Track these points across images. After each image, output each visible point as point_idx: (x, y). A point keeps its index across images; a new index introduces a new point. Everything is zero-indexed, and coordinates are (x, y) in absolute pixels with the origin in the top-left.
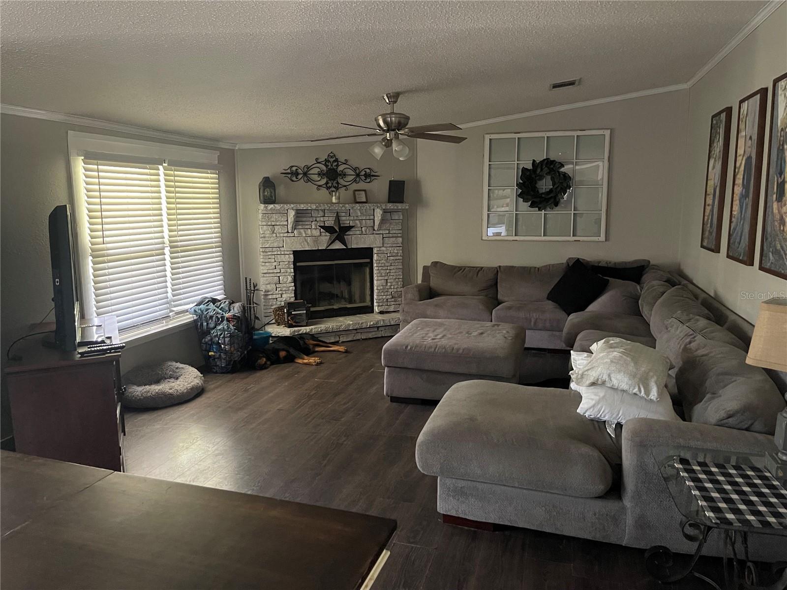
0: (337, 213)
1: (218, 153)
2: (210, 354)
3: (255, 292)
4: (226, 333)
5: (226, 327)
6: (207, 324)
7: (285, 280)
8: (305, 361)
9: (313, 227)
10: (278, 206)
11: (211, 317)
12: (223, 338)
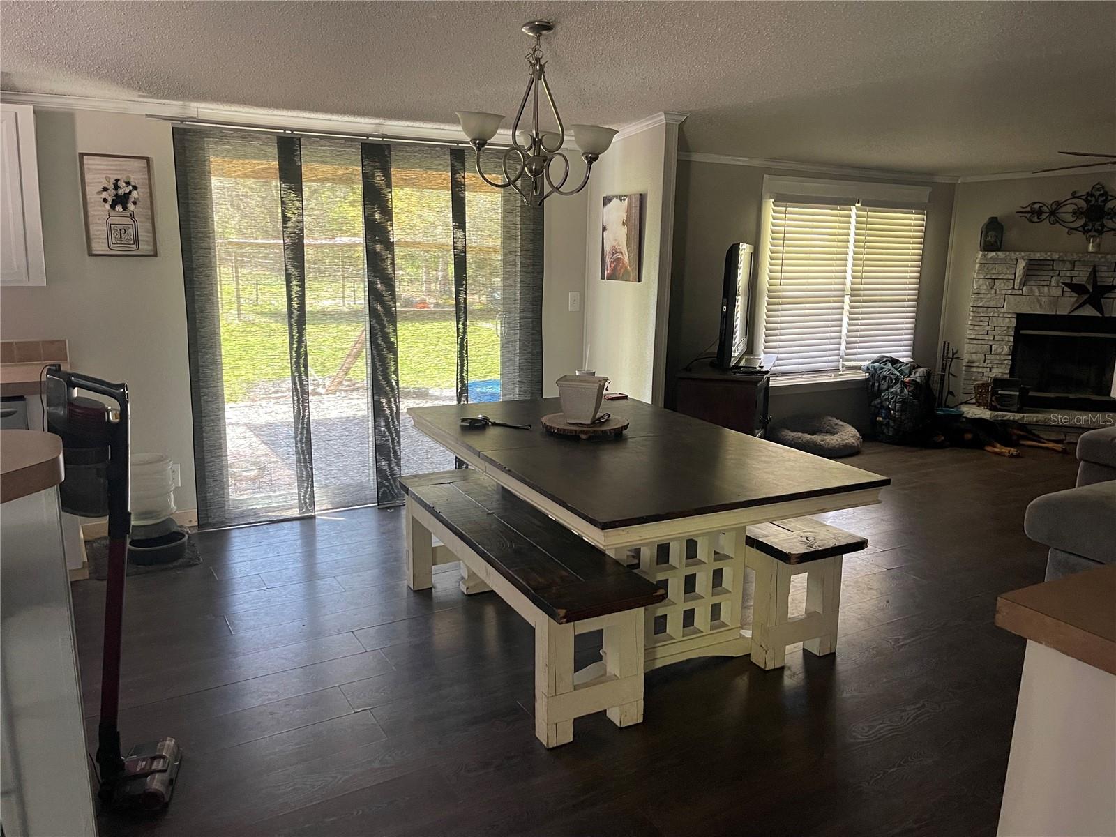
0: (1095, 266)
1: (930, 189)
2: (878, 419)
3: (954, 360)
4: (898, 397)
5: (898, 391)
6: (879, 386)
7: (999, 350)
8: (996, 450)
9: (1053, 284)
10: (1001, 255)
11: (885, 377)
12: (894, 402)
